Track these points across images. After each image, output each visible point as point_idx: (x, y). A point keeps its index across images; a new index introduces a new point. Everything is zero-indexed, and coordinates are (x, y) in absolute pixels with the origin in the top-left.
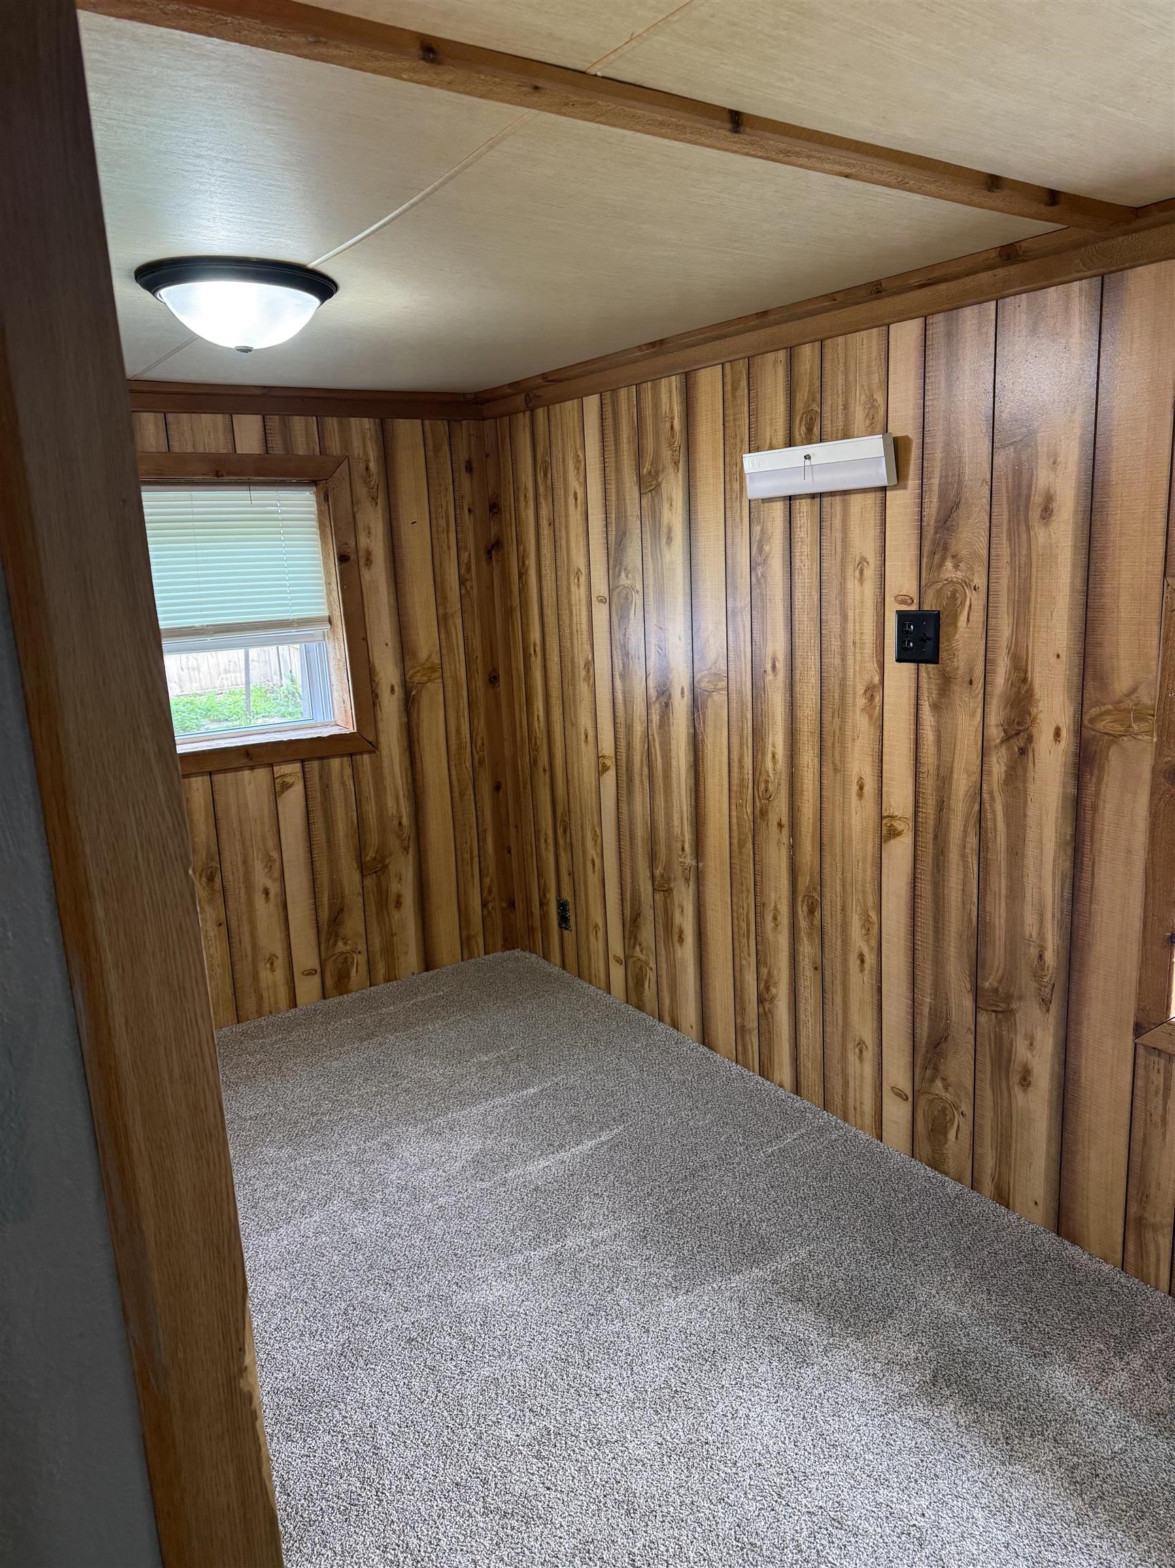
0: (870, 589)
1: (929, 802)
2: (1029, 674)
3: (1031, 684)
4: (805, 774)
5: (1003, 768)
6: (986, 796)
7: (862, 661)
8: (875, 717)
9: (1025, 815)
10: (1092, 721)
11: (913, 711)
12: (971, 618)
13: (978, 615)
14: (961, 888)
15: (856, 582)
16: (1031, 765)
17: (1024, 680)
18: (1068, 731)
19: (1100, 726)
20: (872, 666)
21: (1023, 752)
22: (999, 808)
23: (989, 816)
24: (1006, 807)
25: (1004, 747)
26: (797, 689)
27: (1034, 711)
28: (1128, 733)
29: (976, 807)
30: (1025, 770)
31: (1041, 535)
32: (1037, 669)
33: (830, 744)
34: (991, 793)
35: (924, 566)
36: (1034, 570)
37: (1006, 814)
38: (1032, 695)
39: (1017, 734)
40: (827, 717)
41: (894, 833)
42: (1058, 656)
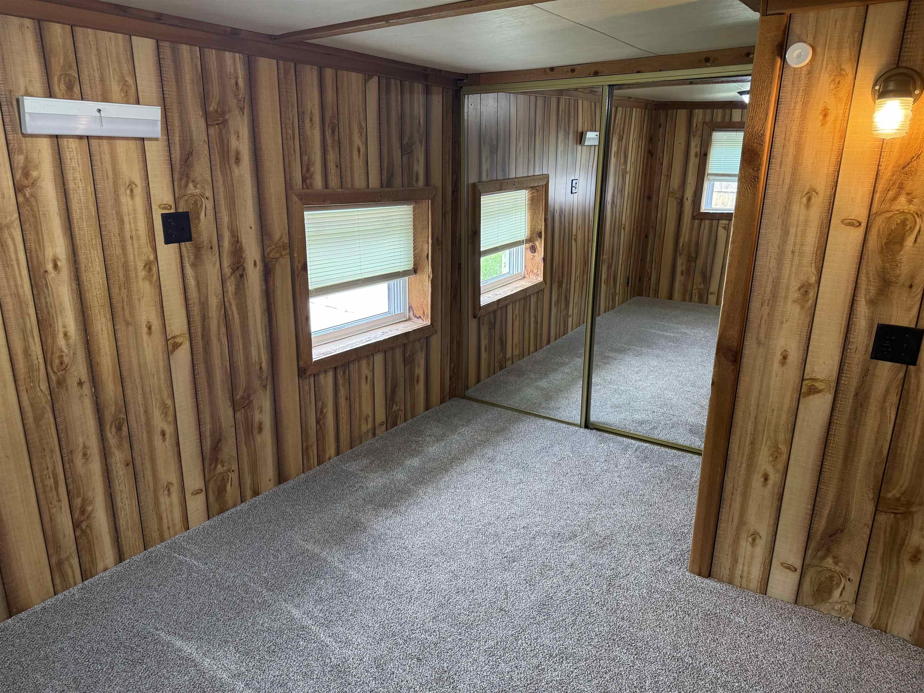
0: (139, 202)
1: (197, 319)
2: (240, 239)
3: (241, 243)
4: (100, 336)
5: (234, 287)
6: (227, 304)
7: (139, 248)
8: (154, 281)
9: (246, 306)
10: (268, 255)
11: (180, 270)
12: (207, 214)
13: (210, 212)
14: (220, 357)
15: (128, 198)
16: (246, 281)
17: (238, 242)
18: (259, 261)
19: (271, 256)
20: (147, 250)
21: (241, 276)
22: (234, 308)
23: (230, 313)
24: (237, 305)
25: (232, 276)
26: (84, 277)
27: (244, 256)
28: (281, 256)
29: (223, 311)
30: (244, 285)
31: (236, 171)
32: (243, 235)
33: (120, 309)
34: (229, 302)
35: (176, 186)
36: (235, 188)
37: (238, 309)
38: (242, 249)
39: (238, 269)
40: (115, 291)
41: (176, 346)
42: (251, 228)
